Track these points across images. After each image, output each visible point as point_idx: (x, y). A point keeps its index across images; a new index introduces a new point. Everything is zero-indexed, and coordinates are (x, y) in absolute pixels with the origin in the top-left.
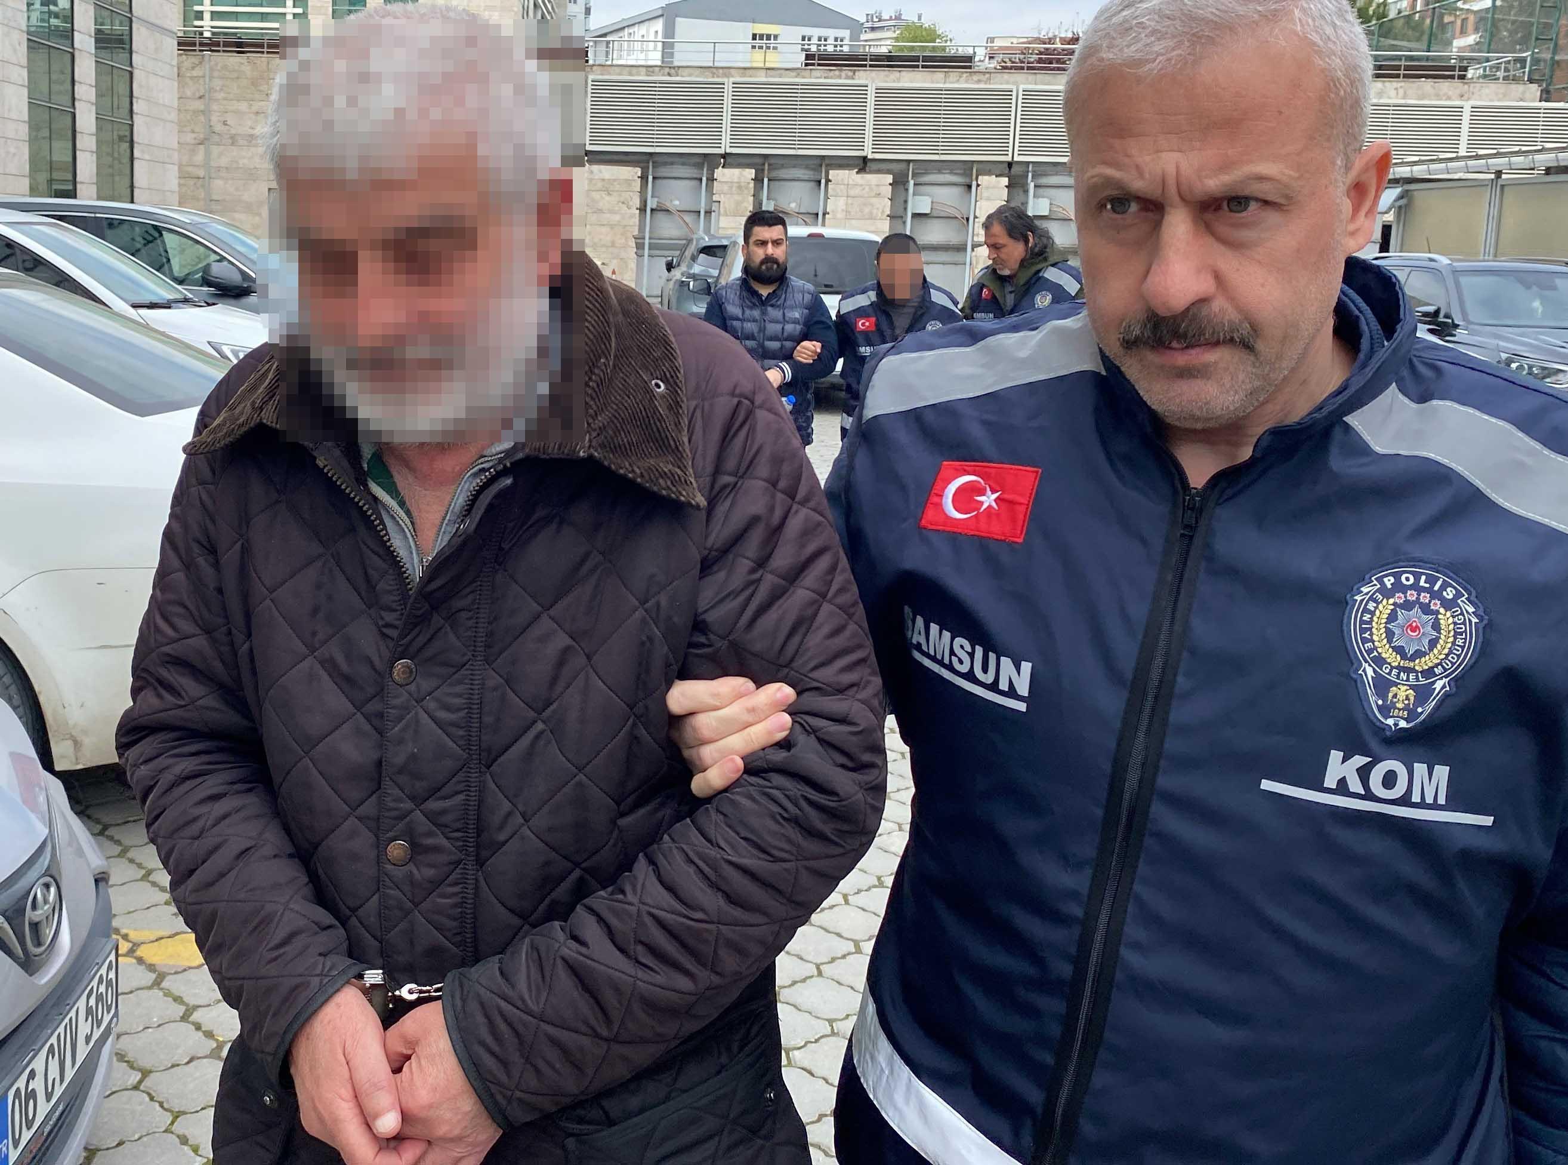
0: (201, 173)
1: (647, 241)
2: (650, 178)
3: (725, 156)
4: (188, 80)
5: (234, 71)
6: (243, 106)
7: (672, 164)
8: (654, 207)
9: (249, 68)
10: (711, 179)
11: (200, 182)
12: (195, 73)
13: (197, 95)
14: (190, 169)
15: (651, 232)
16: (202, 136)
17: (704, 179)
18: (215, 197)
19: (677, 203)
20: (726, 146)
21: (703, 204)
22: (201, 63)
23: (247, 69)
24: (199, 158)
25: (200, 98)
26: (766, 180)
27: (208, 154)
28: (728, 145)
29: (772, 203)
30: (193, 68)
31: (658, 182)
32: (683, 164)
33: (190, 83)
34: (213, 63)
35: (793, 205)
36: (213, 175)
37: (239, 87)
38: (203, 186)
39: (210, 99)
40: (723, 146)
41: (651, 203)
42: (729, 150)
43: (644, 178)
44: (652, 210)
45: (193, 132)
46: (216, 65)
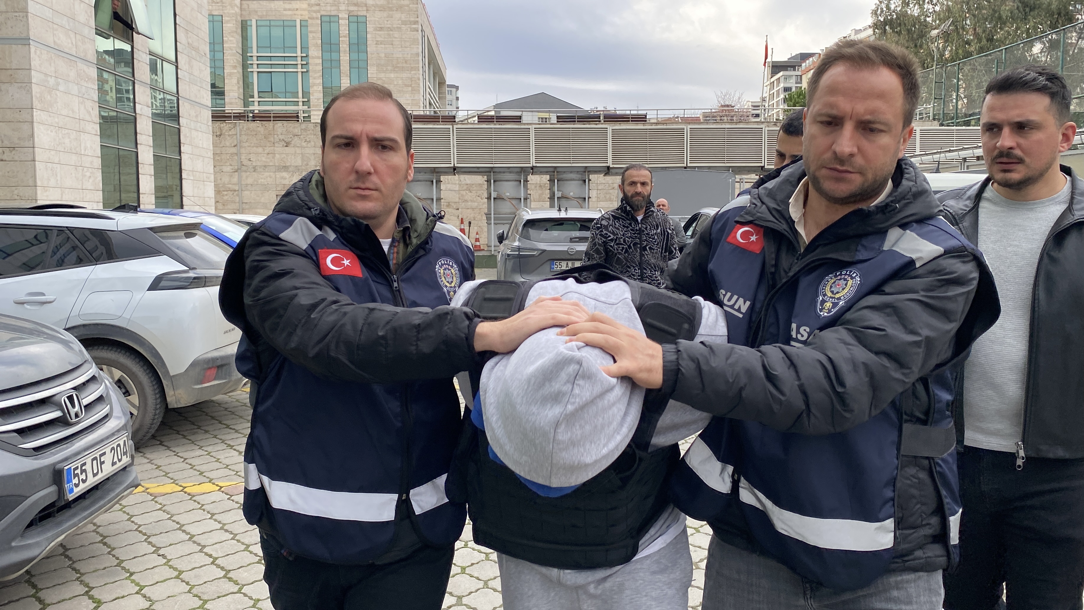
0: (237, 188)
1: (492, 216)
2: (492, 181)
3: (532, 168)
4: (227, 137)
5: (254, 131)
6: (260, 150)
7: (504, 172)
8: (495, 197)
9: (262, 129)
10: (526, 181)
11: (237, 192)
12: (230, 133)
13: (233, 145)
14: (230, 186)
15: (494, 211)
16: (236, 167)
17: (522, 181)
18: (245, 201)
19: (508, 194)
20: (533, 163)
21: (522, 195)
22: (234, 127)
23: (261, 129)
24: (235, 180)
25: (235, 146)
26: (556, 181)
27: (240, 177)
28: (534, 162)
29: (560, 193)
30: (230, 130)
31: (497, 183)
32: (510, 172)
33: (228, 138)
34: (241, 127)
35: (572, 194)
36: (243, 189)
37: (257, 140)
38: (237, 195)
39: (241, 147)
40: (531, 162)
41: (494, 195)
42: (534, 165)
43: (488, 181)
44: (494, 198)
45: (231, 165)
46: (243, 128)
